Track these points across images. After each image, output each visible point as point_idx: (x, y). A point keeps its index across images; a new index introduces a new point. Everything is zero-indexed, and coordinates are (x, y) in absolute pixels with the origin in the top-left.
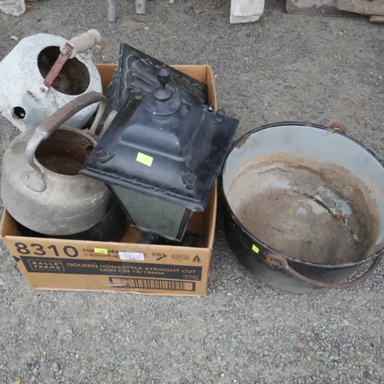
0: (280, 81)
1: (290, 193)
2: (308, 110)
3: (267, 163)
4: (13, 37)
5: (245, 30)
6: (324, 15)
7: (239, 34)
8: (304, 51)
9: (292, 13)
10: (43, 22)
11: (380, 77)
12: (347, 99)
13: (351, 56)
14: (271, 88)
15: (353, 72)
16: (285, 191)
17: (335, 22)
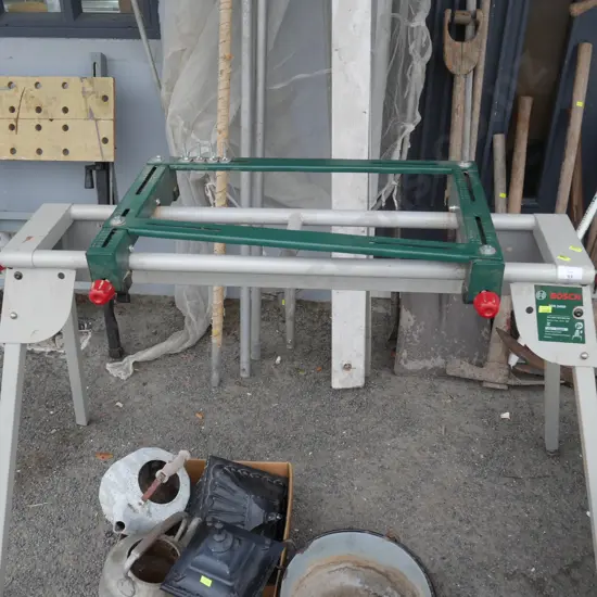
0: (375, 460)
1: (362, 593)
2: (398, 496)
3: (335, 563)
4: (118, 404)
5: (349, 397)
6: (435, 378)
7: (342, 402)
8: (407, 423)
9: (402, 375)
10: (149, 386)
11: (482, 456)
12: (441, 484)
13: (456, 430)
14: (364, 469)
15: (454, 449)
16: (357, 589)
17: (446, 387)
